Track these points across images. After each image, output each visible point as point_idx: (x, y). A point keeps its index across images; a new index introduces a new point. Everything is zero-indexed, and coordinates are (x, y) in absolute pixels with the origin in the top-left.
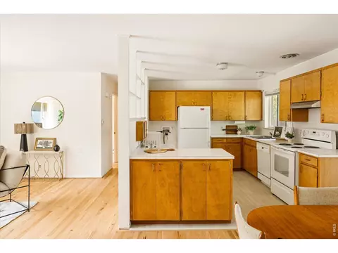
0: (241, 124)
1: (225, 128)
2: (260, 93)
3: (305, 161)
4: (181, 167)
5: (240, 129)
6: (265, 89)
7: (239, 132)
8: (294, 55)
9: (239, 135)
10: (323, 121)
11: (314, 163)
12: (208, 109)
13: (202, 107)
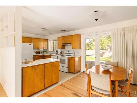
0: (41, 50)
1: (35, 52)
2: (47, 40)
3: (70, 59)
4: (44, 67)
5: (41, 52)
6: (49, 39)
7: (41, 53)
8: (64, 30)
9: (41, 54)
10: (72, 48)
11: (73, 59)
12: (32, 44)
13: (30, 44)
